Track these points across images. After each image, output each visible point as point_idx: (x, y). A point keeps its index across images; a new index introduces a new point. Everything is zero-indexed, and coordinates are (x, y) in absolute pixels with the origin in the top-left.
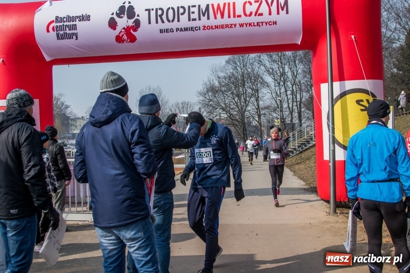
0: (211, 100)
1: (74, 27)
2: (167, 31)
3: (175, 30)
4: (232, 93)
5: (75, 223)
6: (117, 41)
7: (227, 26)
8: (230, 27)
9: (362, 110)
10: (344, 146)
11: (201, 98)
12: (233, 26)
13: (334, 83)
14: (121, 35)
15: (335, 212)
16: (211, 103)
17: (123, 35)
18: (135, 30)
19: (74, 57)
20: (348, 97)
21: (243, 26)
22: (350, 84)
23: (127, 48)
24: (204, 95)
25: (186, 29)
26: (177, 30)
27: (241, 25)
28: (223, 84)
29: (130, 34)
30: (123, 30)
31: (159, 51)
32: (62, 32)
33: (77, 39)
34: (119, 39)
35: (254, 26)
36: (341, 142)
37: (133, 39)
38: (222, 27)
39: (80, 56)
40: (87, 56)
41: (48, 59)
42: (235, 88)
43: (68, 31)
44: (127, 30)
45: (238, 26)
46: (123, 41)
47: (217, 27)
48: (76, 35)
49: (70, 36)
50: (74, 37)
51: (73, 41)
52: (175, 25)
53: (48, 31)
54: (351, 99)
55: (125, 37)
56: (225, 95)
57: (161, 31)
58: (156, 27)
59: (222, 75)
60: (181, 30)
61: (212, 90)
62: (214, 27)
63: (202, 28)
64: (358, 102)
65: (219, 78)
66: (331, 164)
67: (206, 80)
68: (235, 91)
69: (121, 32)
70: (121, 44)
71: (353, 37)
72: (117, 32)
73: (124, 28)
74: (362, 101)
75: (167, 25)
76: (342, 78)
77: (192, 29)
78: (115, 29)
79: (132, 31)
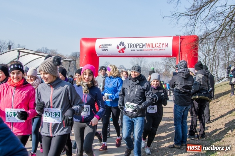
1: (107, 47)
7: (150, 50)
18: (124, 49)
19: (106, 55)
25: (139, 50)
26: (136, 50)
27: (154, 50)
32: (103, 49)
34: (119, 52)
35: (158, 50)
37: (123, 52)
40: (110, 55)
41: (98, 56)
43: (105, 48)
44: (122, 49)
45: (153, 50)
46: (121, 52)
47: (147, 50)
49: (105, 50)
50: (107, 50)
52: (135, 49)
53: (99, 48)
55: (121, 51)
57: (132, 50)
58: (130, 49)
60: (137, 50)
63: (143, 50)
70: (120, 53)
71: (186, 55)
75: (133, 49)
78: (118, 49)
79: (123, 50)
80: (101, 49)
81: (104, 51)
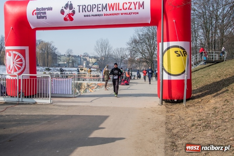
0: (134, 48)
1: (45, 13)
2: (87, 16)
3: (91, 16)
4: (146, 44)
5: (41, 103)
6: (64, 20)
7: (115, 14)
8: (117, 15)
9: (177, 56)
10: (168, 73)
11: (129, 46)
12: (118, 14)
13: (164, 43)
14: (66, 17)
15: (162, 103)
16: (134, 49)
17: (67, 17)
18: (73, 15)
19: (45, 27)
20: (171, 49)
21: (122, 14)
22: (172, 43)
23: (69, 23)
24: (130, 44)
25: (96, 15)
28: (142, 38)
29: (70, 17)
30: (67, 15)
31: (84, 25)
32: (39, 15)
33: (46, 19)
34: (65, 19)
35: (128, 14)
36: (167, 71)
37: (72, 19)
38: (113, 14)
39: (48, 27)
40: (51, 27)
41: (33, 27)
42: (148, 41)
43: (42, 15)
44: (69, 15)
45: (120, 14)
46: (67, 20)
47: (110, 15)
48: (46, 17)
49: (43, 17)
50: (45, 18)
51: (44, 19)
52: (91, 13)
53: (33, 15)
54: (172, 51)
55: (68, 18)
56: (142, 45)
57: (85, 16)
58: (82, 14)
59: (141, 33)
60: (94, 16)
61: (135, 42)
62: (109, 15)
63: (103, 15)
64: (176, 52)
65: (139, 35)
66: (161, 81)
67: (132, 36)
68: (148, 43)
69: (66, 16)
71: (174, 21)
72: (64, 16)
73: (68, 14)
74: (178, 51)
75: (87, 13)
76: (168, 40)
77: (99, 15)
78: (63, 14)
79: (71, 16)
80: (35, 16)
81: (41, 20)
